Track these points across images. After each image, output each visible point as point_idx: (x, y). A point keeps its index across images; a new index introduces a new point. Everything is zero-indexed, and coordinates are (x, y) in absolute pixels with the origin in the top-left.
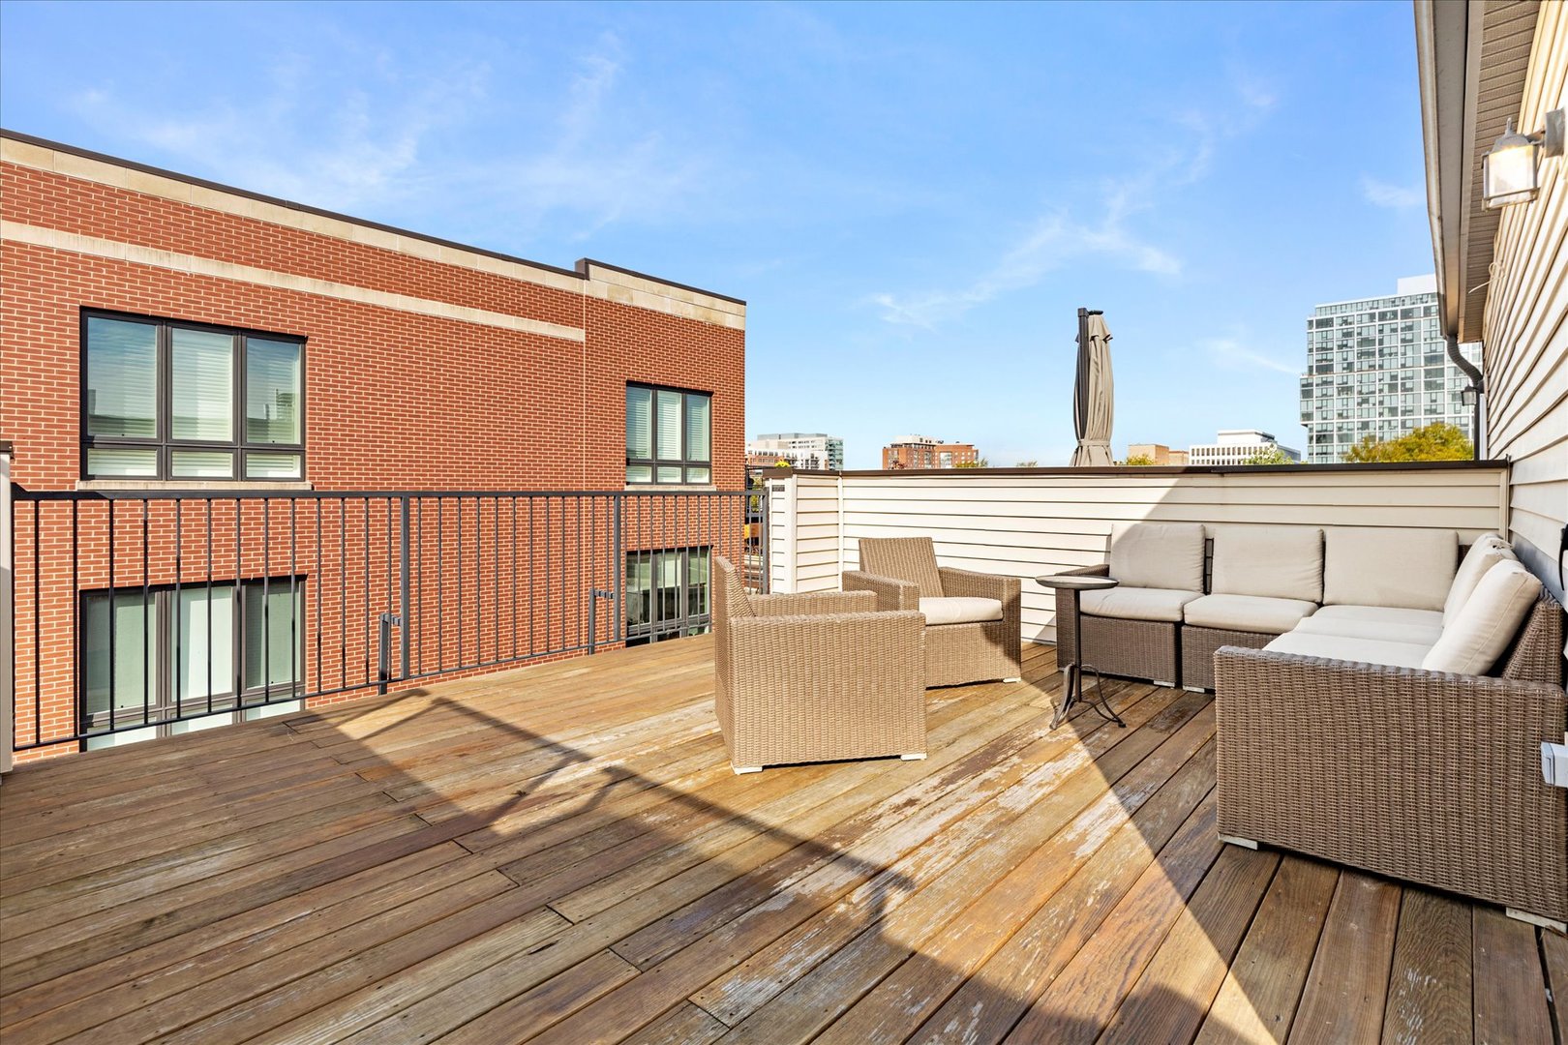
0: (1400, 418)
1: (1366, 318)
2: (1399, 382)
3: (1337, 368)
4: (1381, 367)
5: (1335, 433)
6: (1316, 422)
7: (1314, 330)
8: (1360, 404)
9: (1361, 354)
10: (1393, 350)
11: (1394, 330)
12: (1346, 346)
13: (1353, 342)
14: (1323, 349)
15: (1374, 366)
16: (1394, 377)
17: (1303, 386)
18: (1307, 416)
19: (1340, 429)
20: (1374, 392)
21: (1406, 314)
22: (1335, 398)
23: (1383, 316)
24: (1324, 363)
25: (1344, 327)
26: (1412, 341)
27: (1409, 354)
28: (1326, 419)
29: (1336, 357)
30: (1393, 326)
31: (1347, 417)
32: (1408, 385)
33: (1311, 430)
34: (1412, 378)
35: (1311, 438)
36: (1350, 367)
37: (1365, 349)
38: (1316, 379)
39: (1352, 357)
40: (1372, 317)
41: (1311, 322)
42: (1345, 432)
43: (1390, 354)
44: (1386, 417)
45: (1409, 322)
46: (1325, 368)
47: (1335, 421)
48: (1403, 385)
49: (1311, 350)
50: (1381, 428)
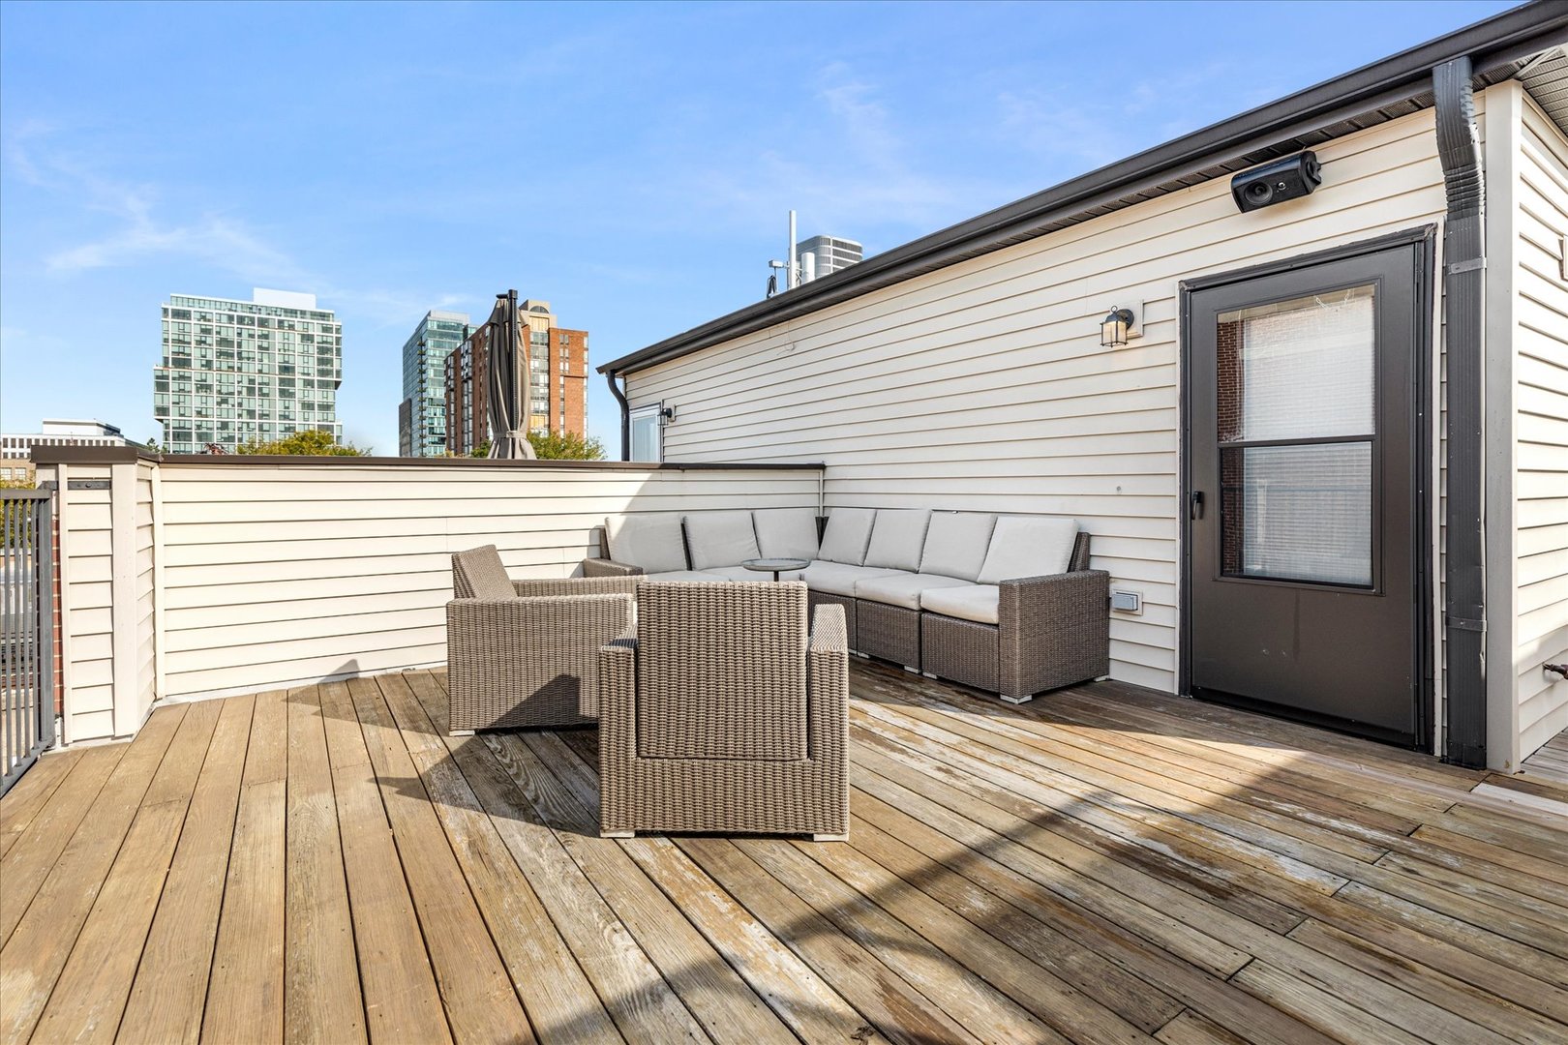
0: (257, 421)
1: (224, 319)
2: (257, 386)
3: (195, 364)
4: (240, 369)
5: (193, 431)
6: (173, 418)
7: (170, 319)
8: (219, 404)
9: (220, 354)
10: (251, 355)
11: (252, 336)
12: (205, 342)
13: (212, 339)
14: (180, 341)
15: (233, 368)
16: (251, 381)
17: (157, 377)
18: (162, 411)
19: (199, 427)
20: (233, 394)
21: (263, 323)
22: (193, 394)
23: (241, 320)
24: (181, 356)
25: (202, 322)
26: (267, 349)
27: (266, 361)
28: (183, 415)
29: (194, 352)
30: (251, 332)
31: (206, 416)
32: (265, 391)
33: (167, 426)
34: (268, 384)
35: (166, 434)
36: (208, 365)
37: (224, 349)
38: (172, 372)
39: (211, 355)
40: (231, 318)
41: (166, 311)
42: (204, 430)
43: (248, 359)
44: (245, 419)
45: (265, 331)
46: (182, 362)
47: (193, 419)
48: (260, 389)
49: (166, 340)
50: (240, 429)
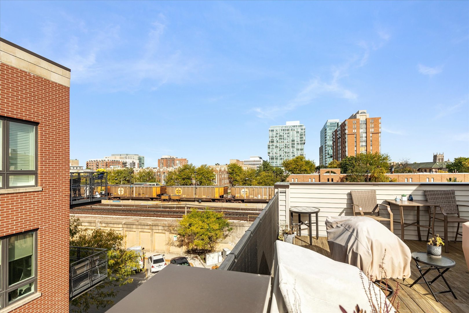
0: (287, 154)
1: (280, 130)
2: (287, 146)
3: (275, 142)
4: (283, 142)
5: (275, 157)
6: (271, 155)
7: (270, 132)
8: (279, 151)
9: (280, 139)
10: (286, 138)
11: (286, 134)
12: (277, 136)
13: (278, 135)
14: (272, 137)
15: (282, 142)
16: (286, 145)
17: (268, 146)
18: (269, 153)
19: (276, 156)
20: (282, 148)
21: (288, 130)
22: (275, 149)
23: (284, 130)
24: (272, 140)
25: (276, 132)
26: (289, 136)
27: (289, 139)
28: (273, 154)
29: (275, 139)
30: (286, 133)
31: (277, 154)
32: (289, 147)
33: (270, 156)
34: (289, 145)
35: (270, 158)
36: (277, 142)
37: (280, 137)
38: (271, 144)
39: (278, 139)
40: (282, 130)
41: (270, 130)
42: (277, 157)
43: (285, 139)
44: (285, 154)
45: (288, 132)
46: (272, 142)
47: (275, 154)
48: (288, 146)
49: (270, 137)
50: (284, 156)
